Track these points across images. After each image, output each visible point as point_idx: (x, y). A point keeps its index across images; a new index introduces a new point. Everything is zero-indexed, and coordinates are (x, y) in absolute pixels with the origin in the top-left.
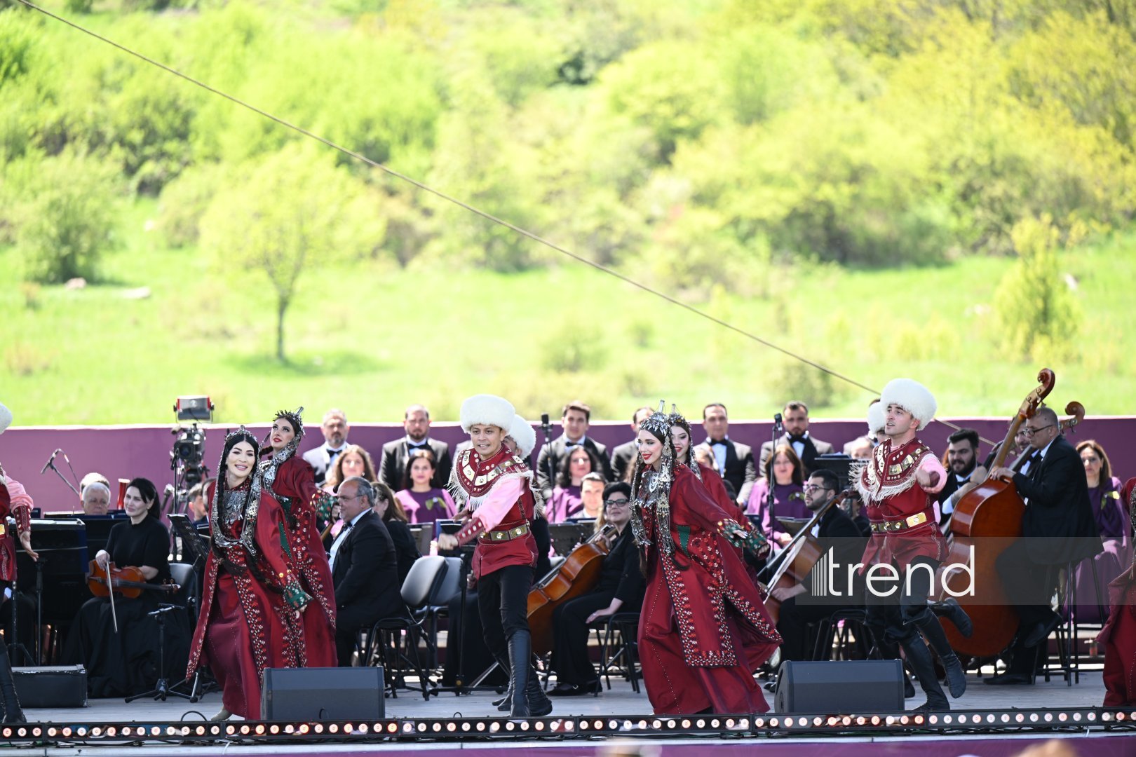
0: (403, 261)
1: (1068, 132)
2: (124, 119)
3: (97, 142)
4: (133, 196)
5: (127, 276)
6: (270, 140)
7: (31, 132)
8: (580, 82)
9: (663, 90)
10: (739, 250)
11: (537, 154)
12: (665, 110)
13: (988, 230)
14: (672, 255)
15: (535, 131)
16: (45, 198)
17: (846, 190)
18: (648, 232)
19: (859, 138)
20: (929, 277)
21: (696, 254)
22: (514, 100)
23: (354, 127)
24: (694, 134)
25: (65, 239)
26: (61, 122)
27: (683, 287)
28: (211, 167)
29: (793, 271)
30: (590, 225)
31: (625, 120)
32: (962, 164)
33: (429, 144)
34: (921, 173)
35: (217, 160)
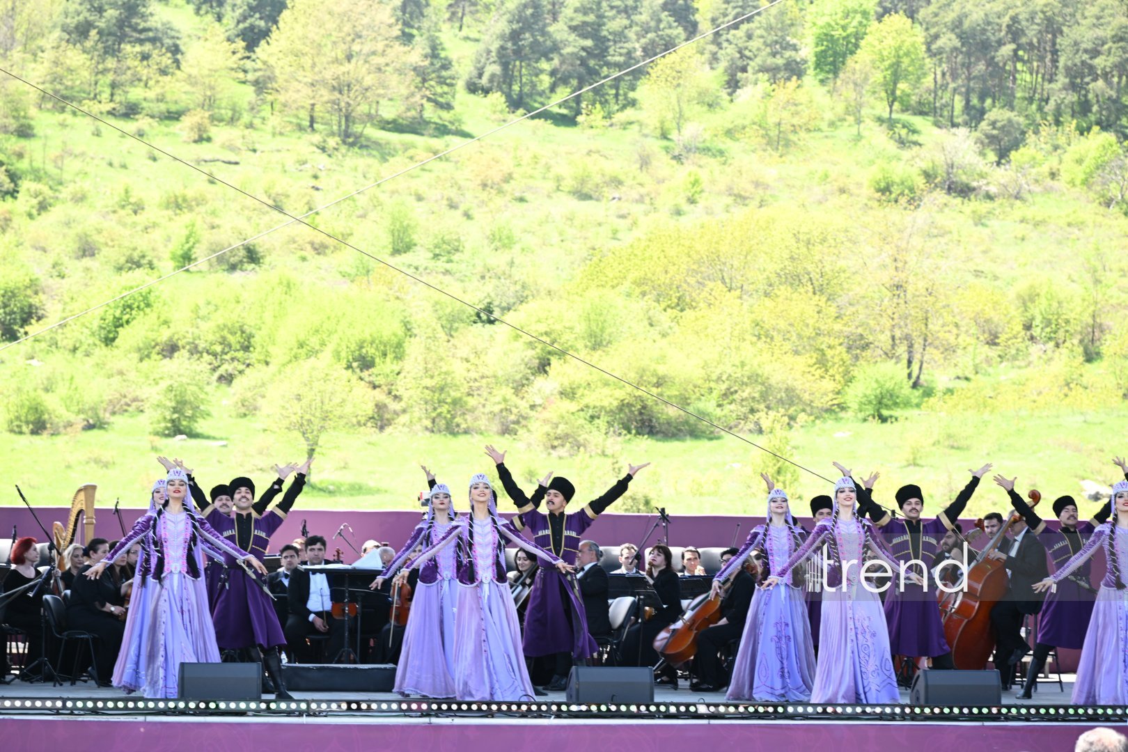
0: (382, 428)
1: (789, 358)
2: (211, 338)
3: (195, 351)
4: (215, 384)
5: (212, 434)
6: (303, 351)
7: (153, 344)
8: (491, 322)
9: (543, 328)
10: (587, 426)
11: (466, 365)
12: (544, 338)
13: (739, 418)
14: (547, 428)
15: (464, 351)
16: (164, 385)
17: (655, 391)
18: (532, 413)
19: (662, 359)
20: (703, 444)
21: (562, 429)
22: (450, 332)
23: (353, 347)
24: (562, 354)
25: (175, 410)
26: (171, 339)
27: (554, 447)
28: (262, 367)
29: (620, 439)
30: (497, 409)
31: (520, 344)
32: (724, 378)
33: (399, 357)
34: (700, 382)
35: (267, 363)
